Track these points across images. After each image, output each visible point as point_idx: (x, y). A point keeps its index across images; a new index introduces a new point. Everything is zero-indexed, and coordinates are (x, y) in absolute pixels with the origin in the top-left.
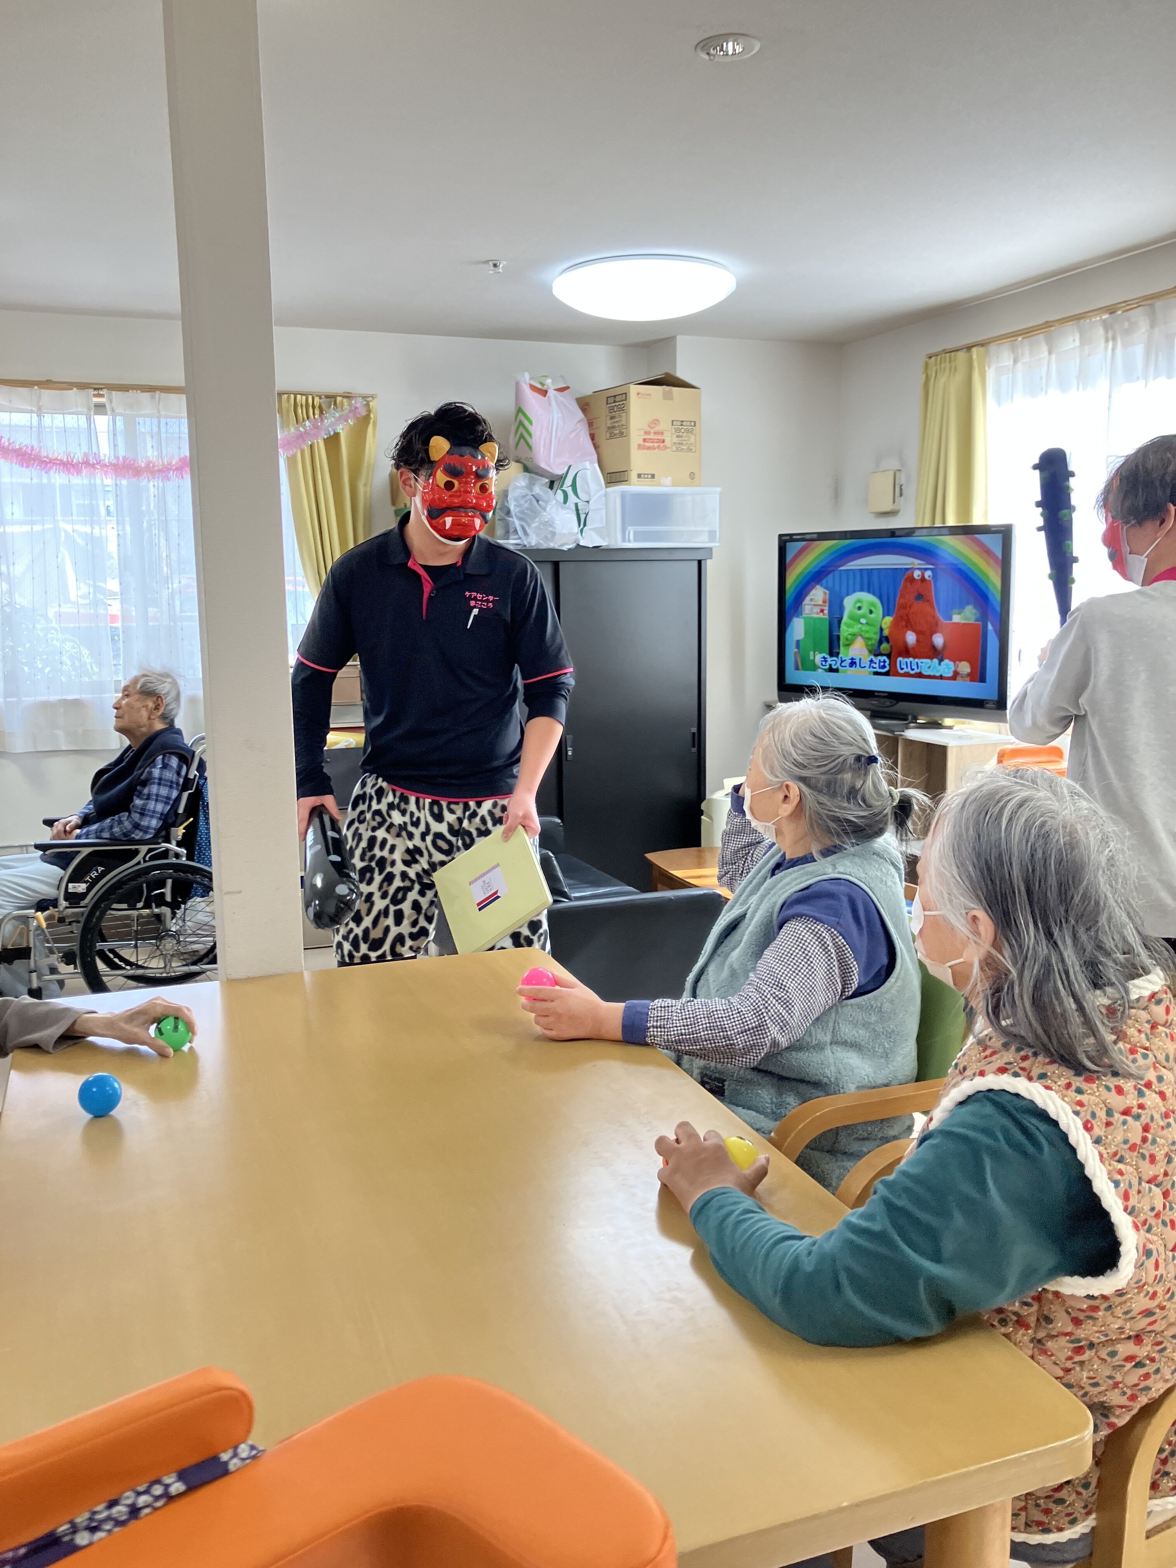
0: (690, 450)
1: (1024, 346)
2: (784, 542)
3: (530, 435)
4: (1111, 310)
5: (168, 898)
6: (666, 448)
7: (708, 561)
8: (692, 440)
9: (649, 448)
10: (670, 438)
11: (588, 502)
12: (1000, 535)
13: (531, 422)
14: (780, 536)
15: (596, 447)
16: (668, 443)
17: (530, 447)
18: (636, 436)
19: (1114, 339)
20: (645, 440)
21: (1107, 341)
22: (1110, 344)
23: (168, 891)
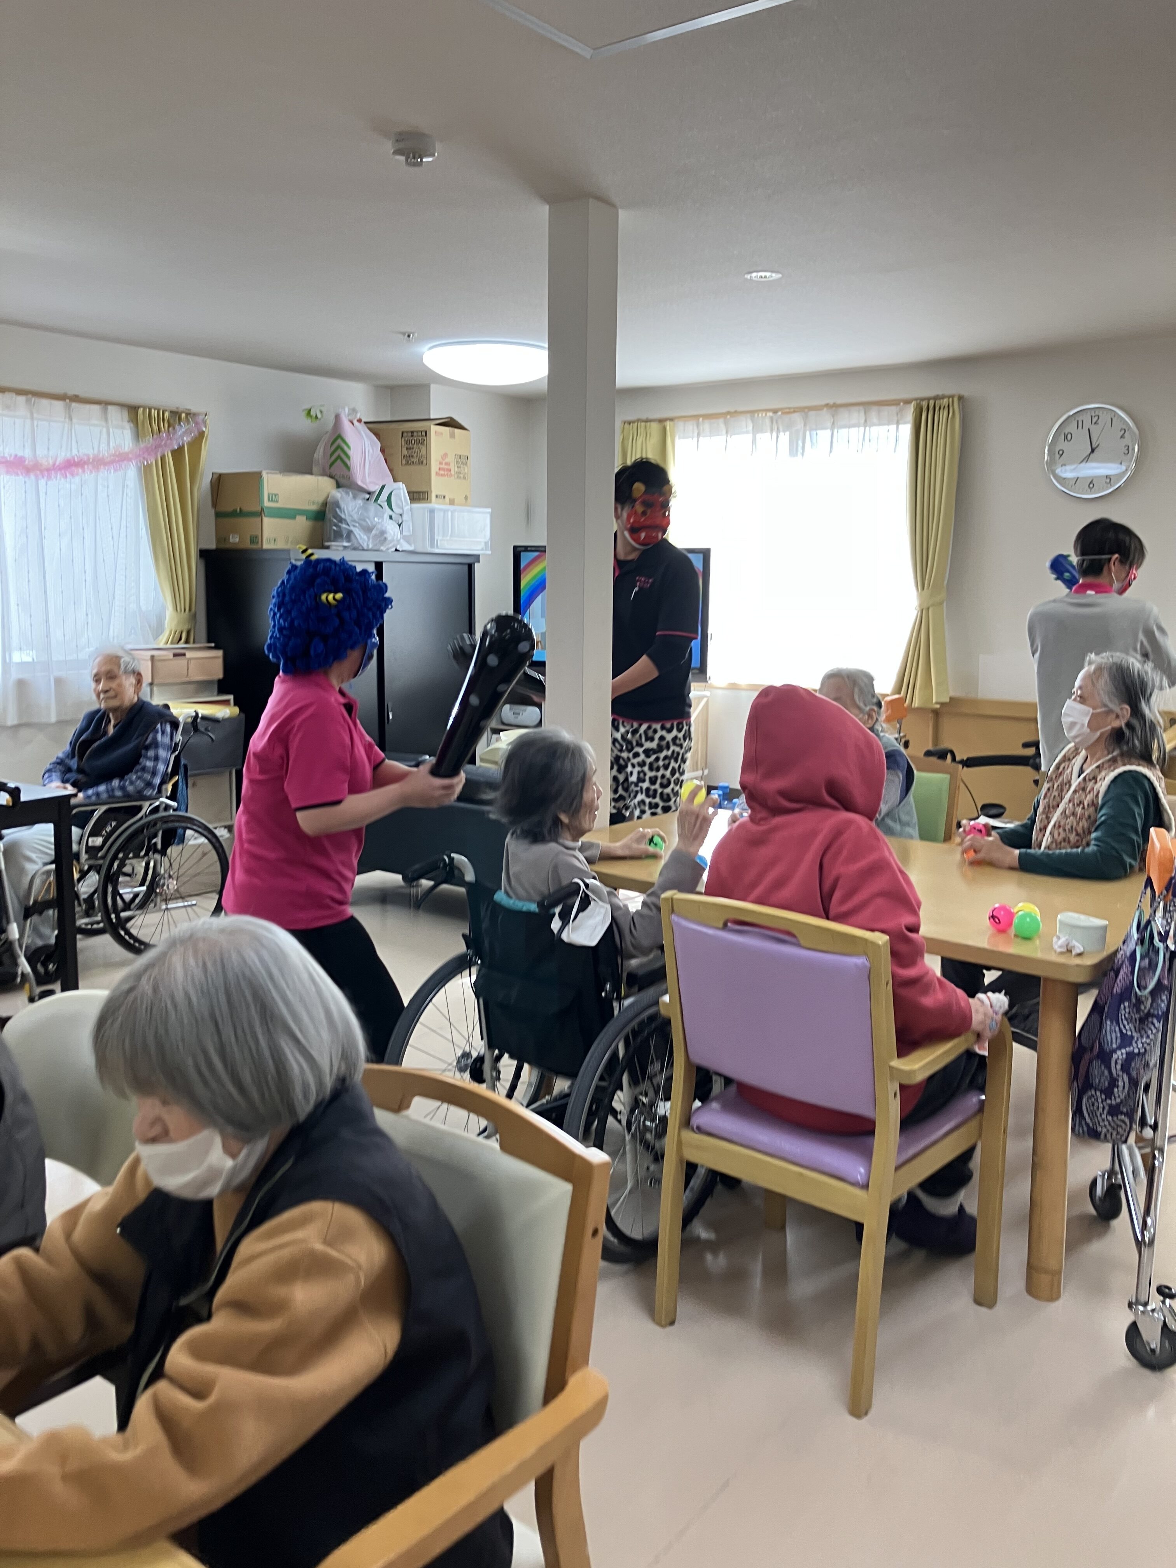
0: (465, 478)
1: (706, 425)
2: (518, 552)
3: (349, 458)
4: (775, 411)
5: (159, 846)
6: (451, 475)
7: (476, 565)
8: (466, 471)
9: (442, 475)
10: (454, 469)
11: (401, 515)
12: (701, 556)
13: (349, 447)
14: (515, 548)
15: (391, 470)
16: (453, 472)
17: (348, 468)
18: (434, 467)
19: (778, 430)
20: (439, 469)
21: (772, 431)
22: (774, 434)
23: (158, 840)
